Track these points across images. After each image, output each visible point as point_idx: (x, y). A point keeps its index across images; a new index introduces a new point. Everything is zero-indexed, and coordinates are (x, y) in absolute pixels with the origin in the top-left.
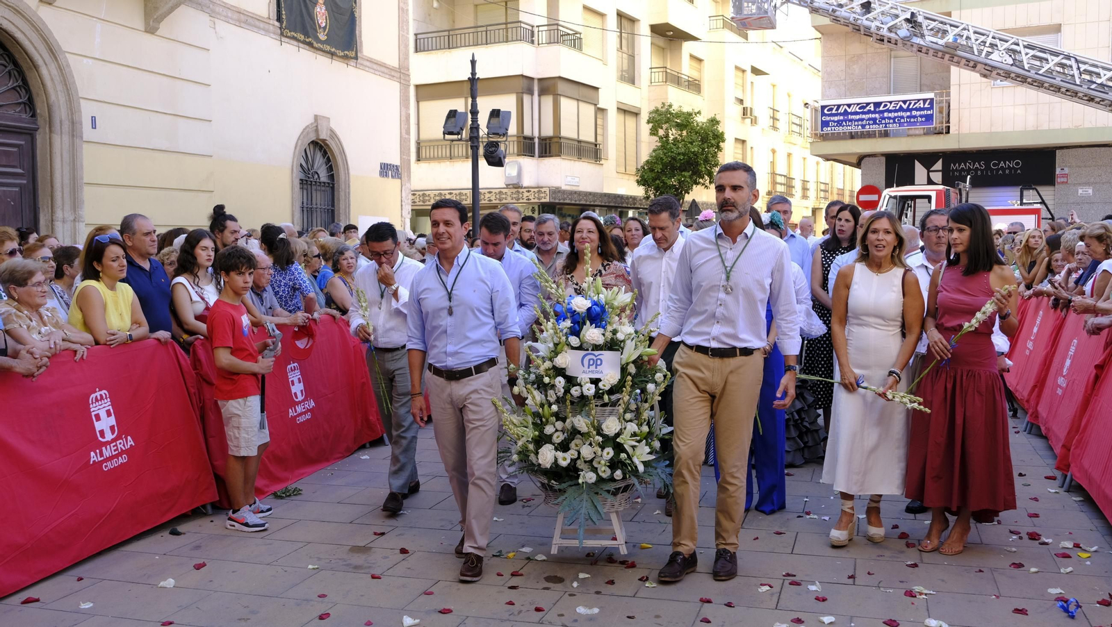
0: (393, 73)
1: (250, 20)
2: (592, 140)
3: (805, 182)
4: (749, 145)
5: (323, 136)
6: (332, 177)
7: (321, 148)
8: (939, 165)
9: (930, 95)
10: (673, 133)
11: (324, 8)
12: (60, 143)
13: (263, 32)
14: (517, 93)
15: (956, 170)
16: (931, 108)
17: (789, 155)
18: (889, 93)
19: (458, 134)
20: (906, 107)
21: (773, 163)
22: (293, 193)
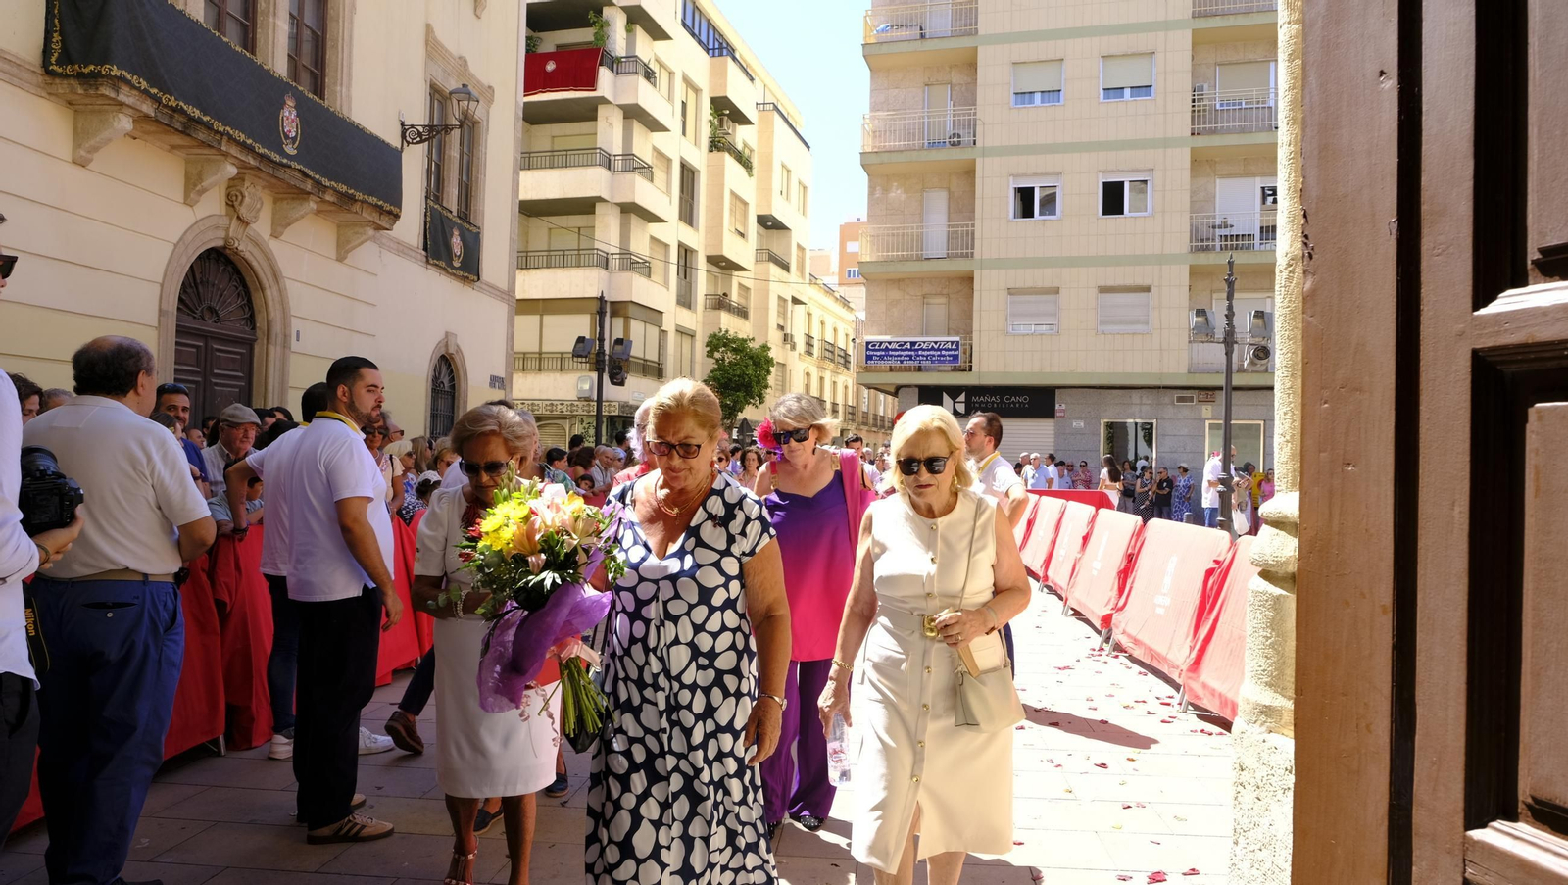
0: (503, 296)
1: (406, 250)
2: (656, 360)
3: (834, 404)
4: (788, 368)
5: (452, 350)
6: (453, 387)
7: (447, 359)
8: (962, 397)
9: (957, 339)
10: (730, 357)
11: (459, 239)
12: (275, 352)
13: (413, 260)
14: (591, 314)
15: (977, 402)
16: (957, 349)
17: (822, 379)
18: (922, 335)
19: (586, 357)
20: (937, 348)
21: (808, 387)
22: (427, 400)
